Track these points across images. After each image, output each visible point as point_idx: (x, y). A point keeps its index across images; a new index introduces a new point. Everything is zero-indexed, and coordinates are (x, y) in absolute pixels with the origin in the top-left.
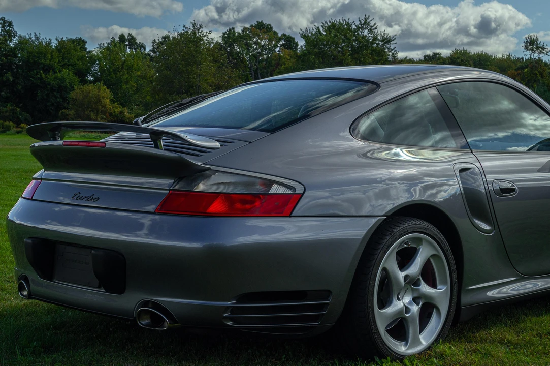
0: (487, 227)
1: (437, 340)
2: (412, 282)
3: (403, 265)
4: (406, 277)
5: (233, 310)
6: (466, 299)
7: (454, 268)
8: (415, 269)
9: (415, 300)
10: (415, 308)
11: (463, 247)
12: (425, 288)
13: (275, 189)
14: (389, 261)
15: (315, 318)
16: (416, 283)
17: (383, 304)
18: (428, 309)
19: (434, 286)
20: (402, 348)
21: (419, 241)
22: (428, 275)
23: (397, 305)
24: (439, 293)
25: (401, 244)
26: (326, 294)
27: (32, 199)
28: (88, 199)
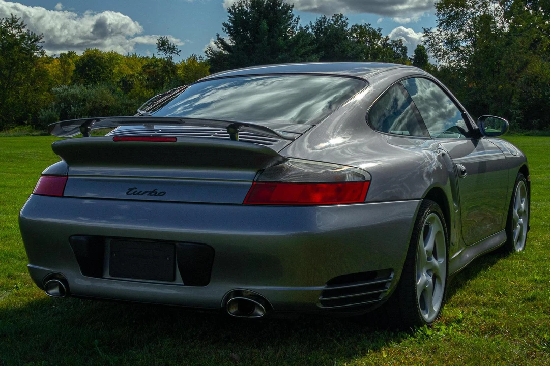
0: (455, 205)
4: (427, 253)
8: (431, 244)
9: (428, 273)
10: (431, 280)
13: (349, 177)
19: (437, 259)
20: (426, 316)
21: (433, 219)
24: (440, 264)
26: (389, 272)
27: (62, 196)
28: (150, 193)
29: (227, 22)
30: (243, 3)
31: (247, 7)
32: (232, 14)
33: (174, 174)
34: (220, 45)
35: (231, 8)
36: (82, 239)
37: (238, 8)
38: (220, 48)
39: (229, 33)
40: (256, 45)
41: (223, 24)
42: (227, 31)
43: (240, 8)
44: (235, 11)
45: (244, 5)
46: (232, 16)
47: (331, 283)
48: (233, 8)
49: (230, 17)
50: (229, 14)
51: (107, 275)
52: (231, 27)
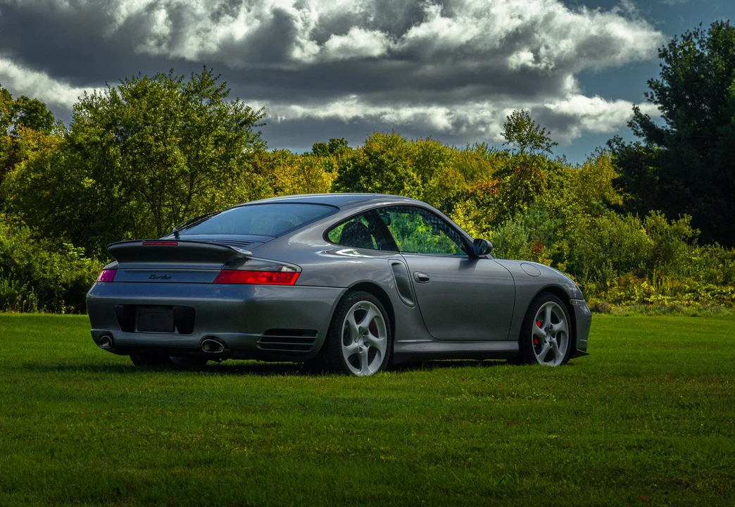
0: (410, 303)
1: (379, 370)
2: (363, 332)
3: (358, 321)
4: (360, 328)
5: (263, 339)
6: (397, 349)
7: (389, 326)
8: (365, 323)
9: (365, 344)
10: (366, 349)
11: (396, 315)
12: (371, 336)
13: (285, 269)
14: (350, 317)
15: (308, 347)
16: (366, 333)
17: (347, 344)
18: (373, 351)
19: (377, 337)
20: (358, 373)
21: (368, 306)
22: (373, 328)
23: (355, 345)
24: (380, 341)
25: (356, 308)
26: (314, 332)
27: (113, 282)
28: (162, 278)
29: (658, 78)
30: (693, 36)
31: (701, 46)
32: (668, 61)
33: (177, 266)
34: (640, 130)
35: (668, 49)
36: (122, 306)
37: (682, 48)
38: (637, 134)
39: (660, 102)
40: (719, 129)
41: (649, 82)
42: (656, 98)
43: (687, 48)
44: (675, 54)
45: (695, 41)
46: (669, 66)
47: (267, 333)
48: (670, 47)
49: (665, 67)
50: (663, 61)
51: (136, 331)
52: (665, 89)
